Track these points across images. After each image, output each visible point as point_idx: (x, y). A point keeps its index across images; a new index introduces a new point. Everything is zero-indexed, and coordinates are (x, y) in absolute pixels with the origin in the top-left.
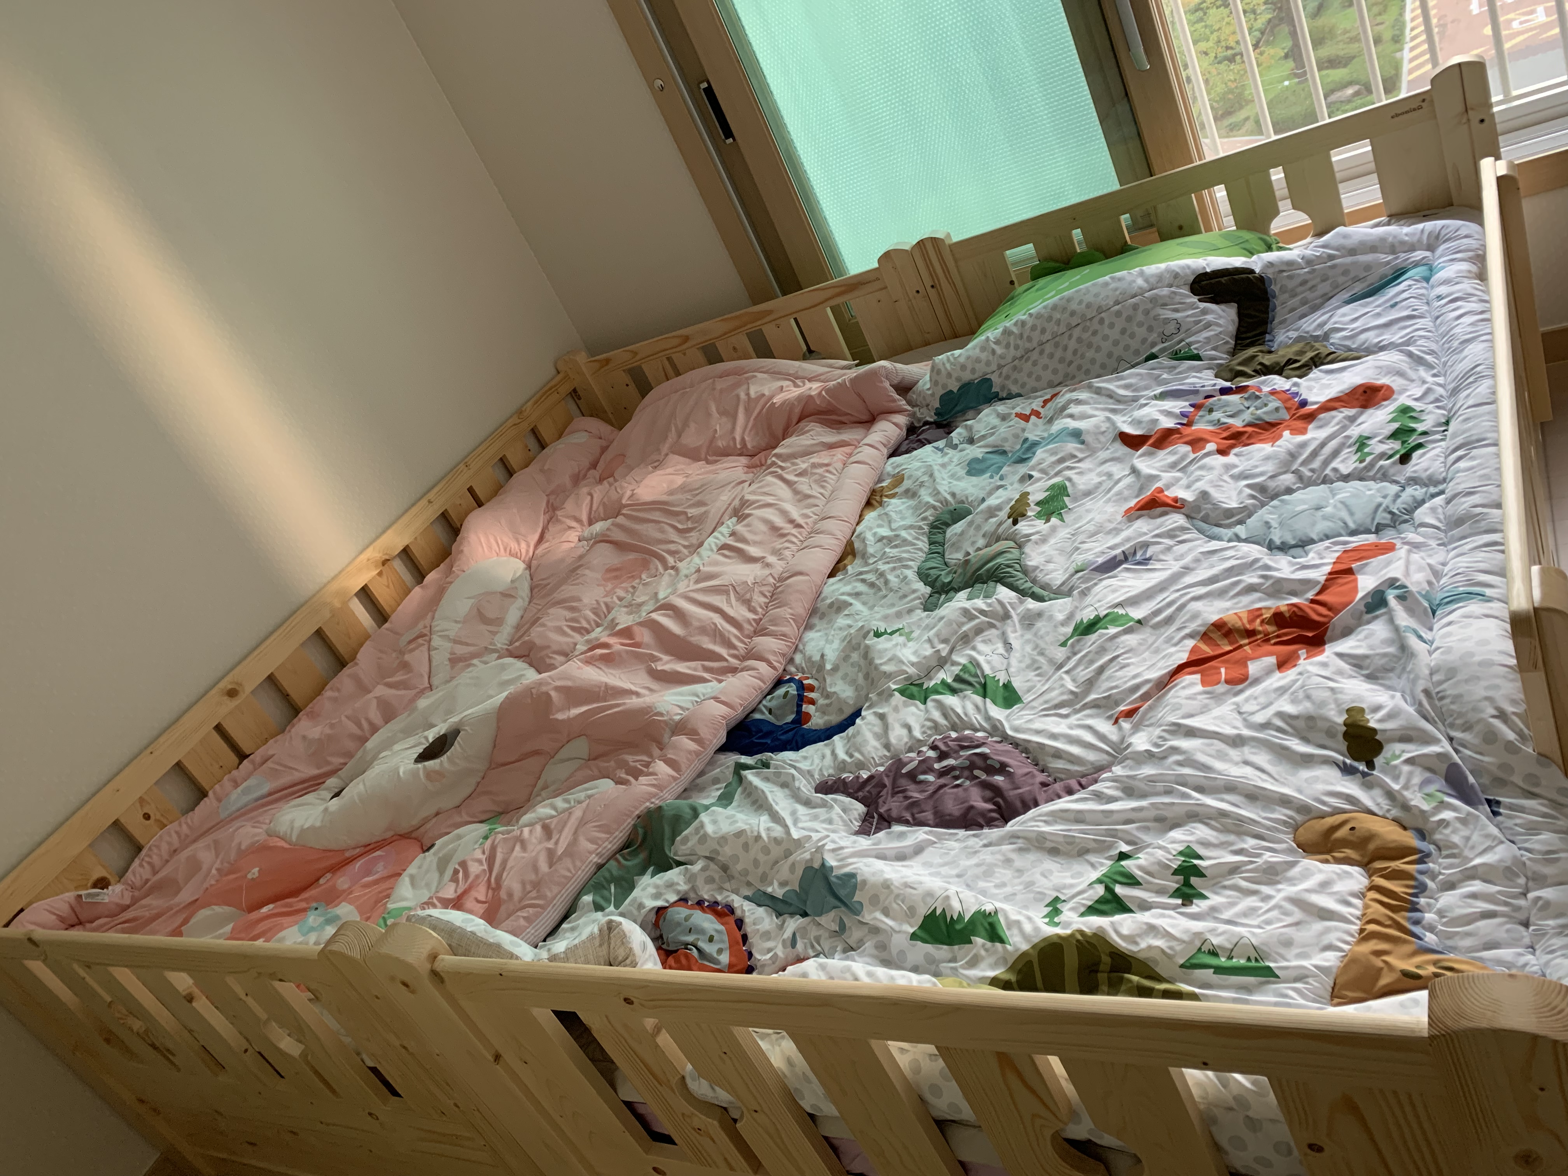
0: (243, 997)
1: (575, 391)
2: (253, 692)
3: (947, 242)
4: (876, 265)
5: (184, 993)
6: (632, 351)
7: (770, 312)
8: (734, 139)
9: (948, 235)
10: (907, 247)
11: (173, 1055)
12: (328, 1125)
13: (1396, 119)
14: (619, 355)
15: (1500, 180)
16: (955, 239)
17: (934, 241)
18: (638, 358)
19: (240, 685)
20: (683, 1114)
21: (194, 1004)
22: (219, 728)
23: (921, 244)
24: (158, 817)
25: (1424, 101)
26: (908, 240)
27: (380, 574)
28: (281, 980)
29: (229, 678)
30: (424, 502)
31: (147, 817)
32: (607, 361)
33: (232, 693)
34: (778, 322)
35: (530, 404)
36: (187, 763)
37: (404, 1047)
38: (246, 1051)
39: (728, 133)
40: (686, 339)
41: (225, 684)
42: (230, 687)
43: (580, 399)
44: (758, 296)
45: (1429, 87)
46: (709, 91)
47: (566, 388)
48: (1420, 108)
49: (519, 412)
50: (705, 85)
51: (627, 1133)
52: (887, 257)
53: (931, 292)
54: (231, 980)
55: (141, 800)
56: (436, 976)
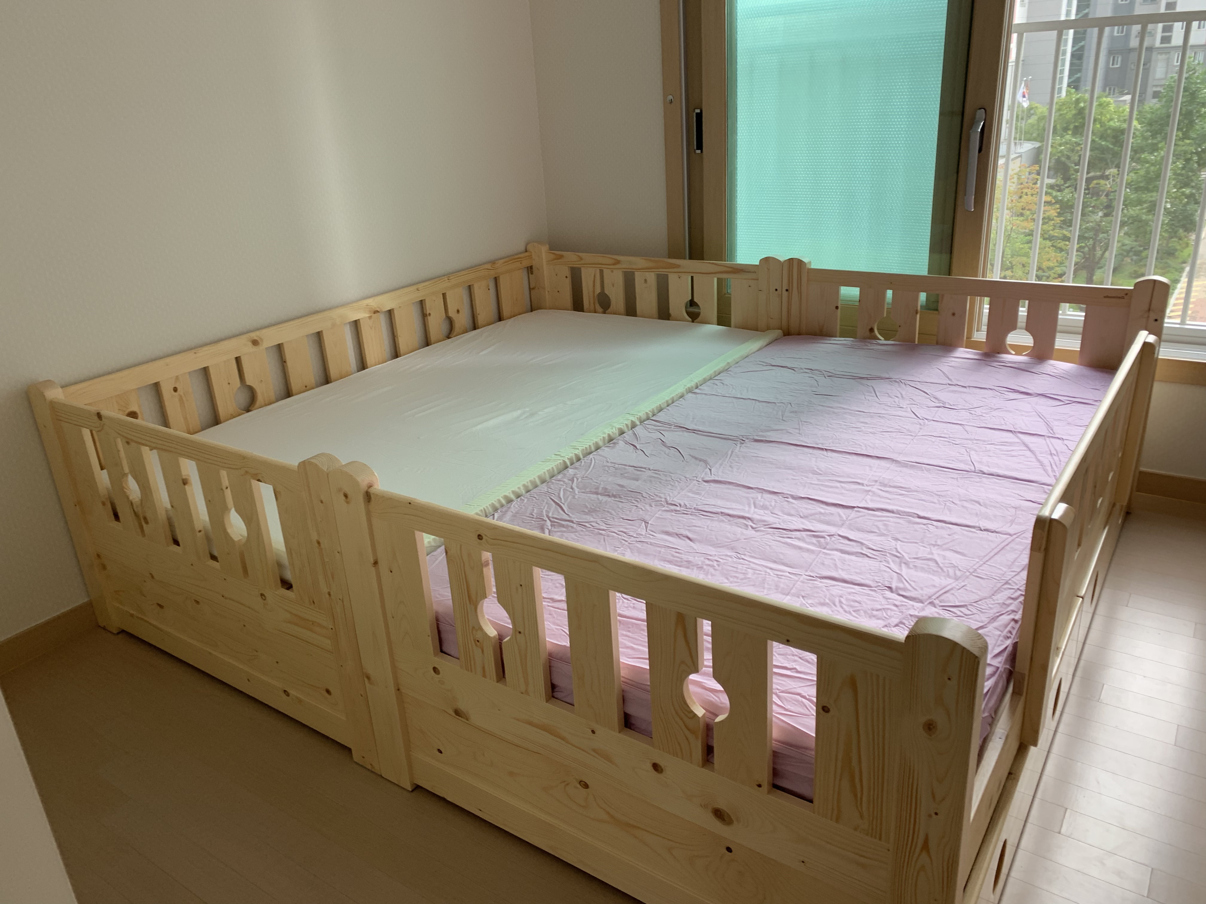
0: (224, 488)
1: (531, 267)
2: (267, 348)
3: (808, 266)
4: (758, 263)
5: (184, 477)
6: (579, 256)
7: (678, 266)
8: (702, 152)
9: (810, 262)
10: (782, 259)
11: (147, 523)
12: (226, 598)
13: (1106, 299)
14: (571, 257)
15: (1146, 345)
16: (814, 266)
17: (800, 262)
18: (581, 262)
19: (262, 340)
20: (473, 628)
21: (186, 487)
22: (238, 360)
23: (791, 260)
24: (182, 394)
25: (1126, 294)
26: (783, 256)
27: (370, 317)
28: (259, 480)
29: (258, 333)
30: (415, 287)
31: (175, 390)
32: (561, 257)
33: (255, 343)
34: (680, 274)
35: (502, 261)
36: (212, 371)
37: (319, 543)
38: (200, 531)
39: (700, 146)
40: (618, 262)
41: (254, 335)
42: (255, 338)
43: (532, 274)
45: (1133, 288)
46: (699, 116)
47: (526, 263)
48: (1123, 298)
49: (493, 262)
50: (698, 111)
51: (430, 638)
52: (766, 261)
53: (785, 293)
54: (224, 474)
55: (177, 378)
56: (368, 496)
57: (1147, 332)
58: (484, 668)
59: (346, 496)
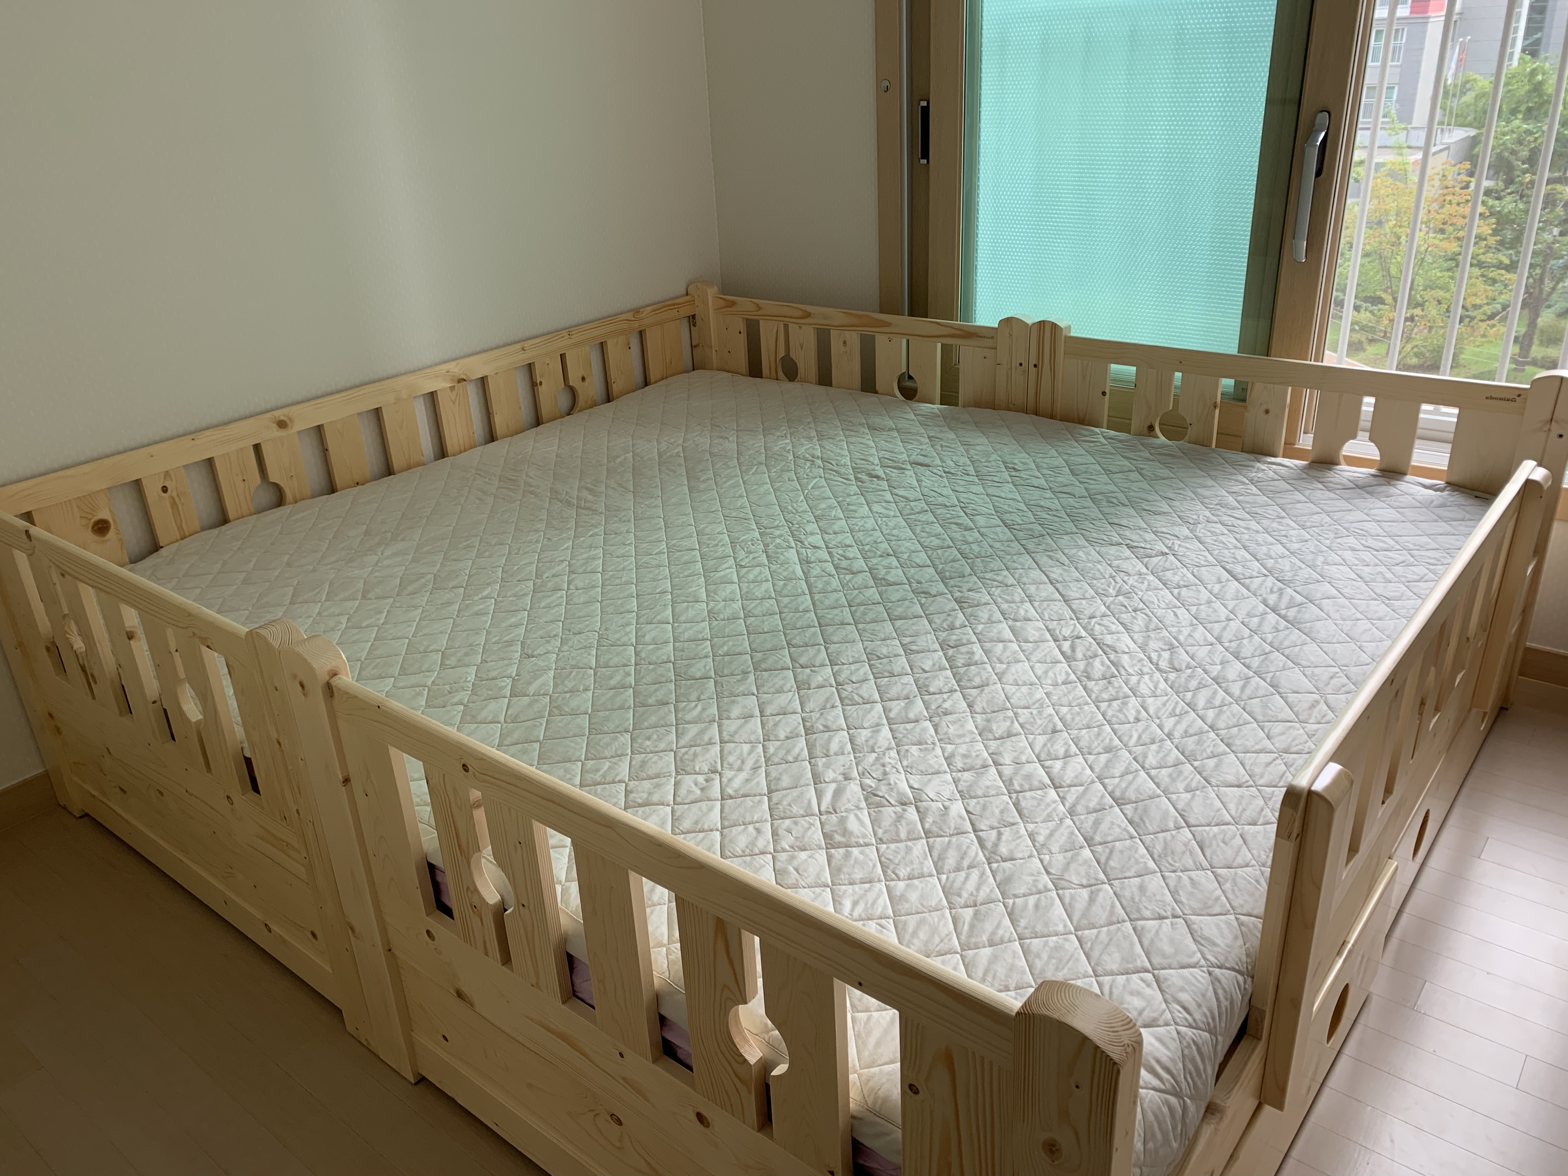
0: (173, 651)
1: (694, 316)
2: (299, 432)
3: (1064, 333)
4: (996, 326)
5: (128, 629)
6: (758, 305)
7: (888, 324)
8: (928, 162)
9: (1069, 328)
10: (1030, 322)
11: (95, 682)
12: (191, 794)
13: (1489, 401)
14: (745, 304)
16: (1073, 333)
17: (1054, 326)
18: (760, 312)
19: (291, 420)
20: (468, 888)
21: (132, 642)
22: (257, 448)
23: (1042, 324)
24: (174, 494)
25: (1519, 396)
26: (1031, 317)
27: (452, 388)
28: (208, 647)
29: (285, 411)
30: (518, 346)
31: (165, 489)
32: (733, 304)
33: (282, 424)
34: (891, 336)
35: (650, 309)
36: (218, 464)
37: (279, 743)
38: (154, 702)
39: (925, 154)
40: (808, 315)
41: (279, 414)
42: (282, 418)
43: (694, 326)
44: (888, 306)
45: (1529, 386)
46: (925, 111)
47: (687, 311)
48: (1514, 400)
49: (636, 311)
50: (924, 104)
51: (419, 890)
52: (1008, 322)
53: (1032, 370)
54: (170, 632)
55: (167, 474)
56: (329, 690)
57: (1535, 463)
58: (485, 942)
59: (302, 685)
